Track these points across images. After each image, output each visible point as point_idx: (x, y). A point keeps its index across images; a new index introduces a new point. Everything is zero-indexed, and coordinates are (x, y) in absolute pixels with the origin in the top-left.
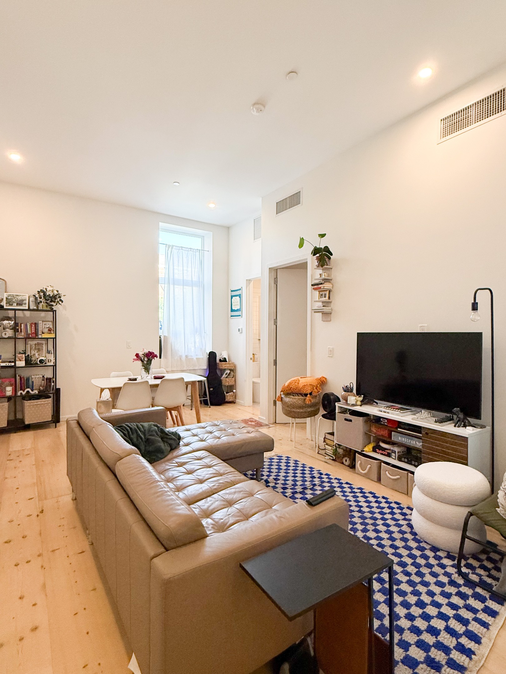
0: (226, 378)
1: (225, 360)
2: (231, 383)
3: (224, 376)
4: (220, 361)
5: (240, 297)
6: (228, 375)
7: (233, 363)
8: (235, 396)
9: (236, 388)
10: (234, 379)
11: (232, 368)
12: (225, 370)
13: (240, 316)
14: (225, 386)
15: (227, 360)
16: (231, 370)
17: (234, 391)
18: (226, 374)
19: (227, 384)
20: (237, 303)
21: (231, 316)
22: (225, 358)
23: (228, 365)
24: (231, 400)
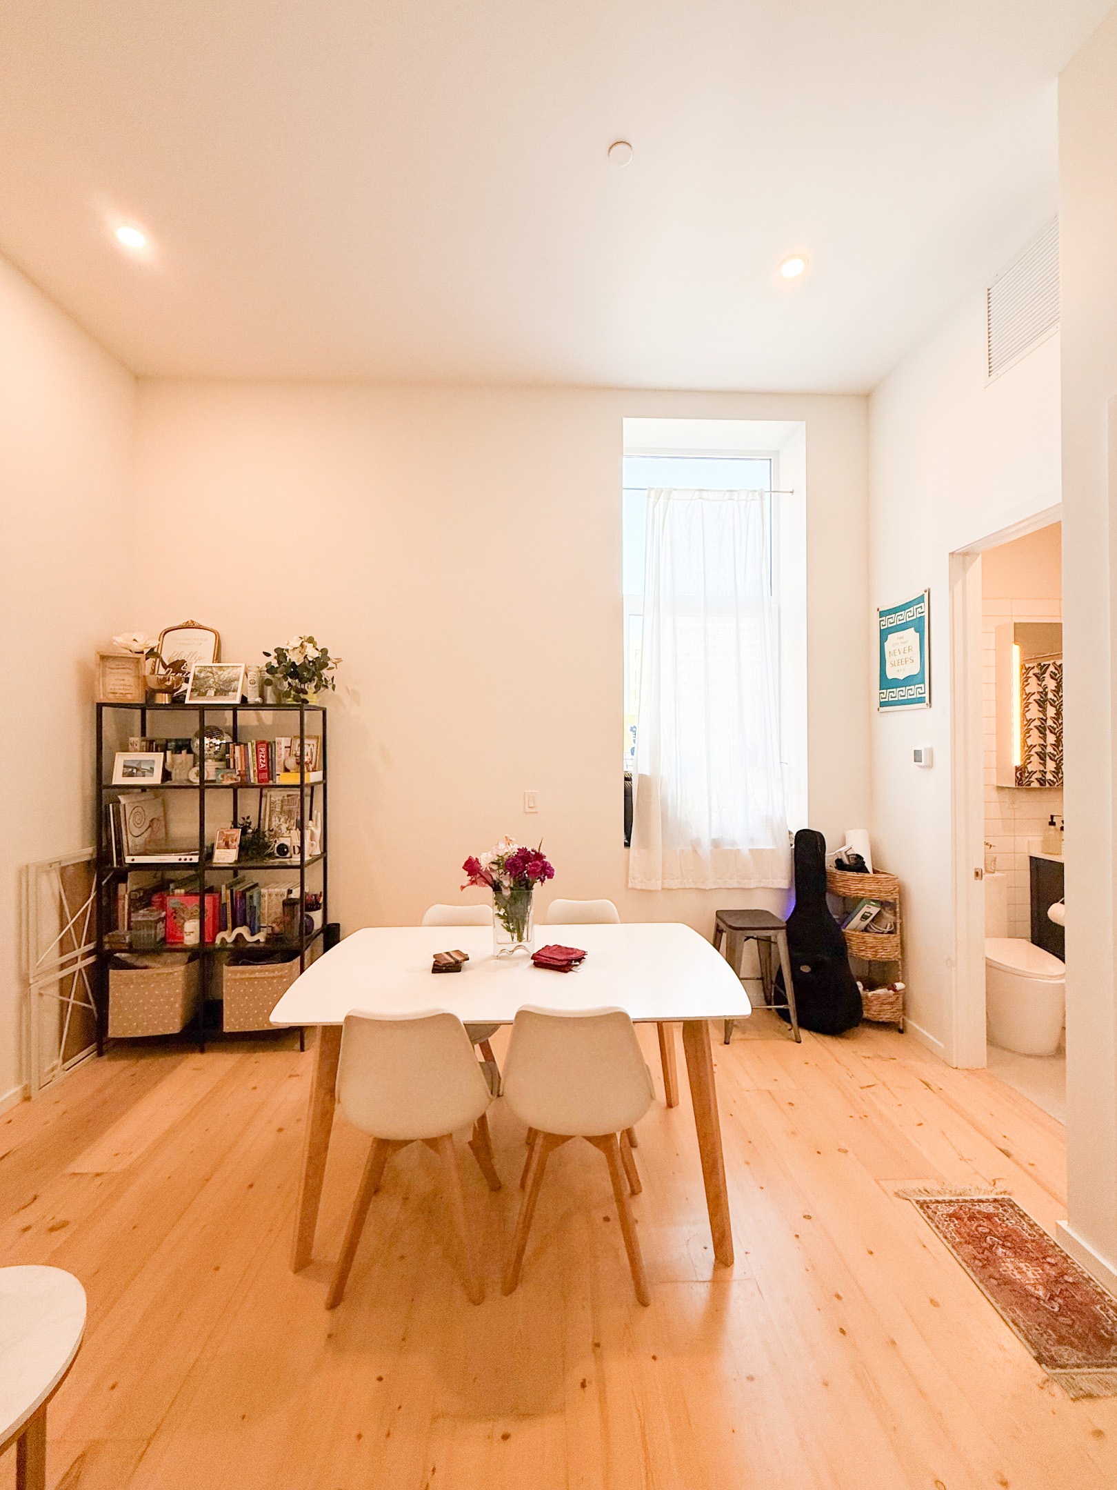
0: (866, 930)
1: (857, 865)
2: (887, 952)
3: (856, 922)
4: (840, 864)
5: (919, 630)
6: (873, 920)
7: (892, 879)
8: (904, 1004)
9: (904, 974)
10: (895, 939)
11: (890, 899)
12: (858, 901)
13: (921, 700)
14: (861, 960)
15: (868, 865)
16: (883, 904)
17: (899, 986)
18: (864, 917)
19: (869, 955)
20: (908, 655)
21: (882, 704)
22: (859, 857)
23: (873, 887)
24: (885, 1017)
